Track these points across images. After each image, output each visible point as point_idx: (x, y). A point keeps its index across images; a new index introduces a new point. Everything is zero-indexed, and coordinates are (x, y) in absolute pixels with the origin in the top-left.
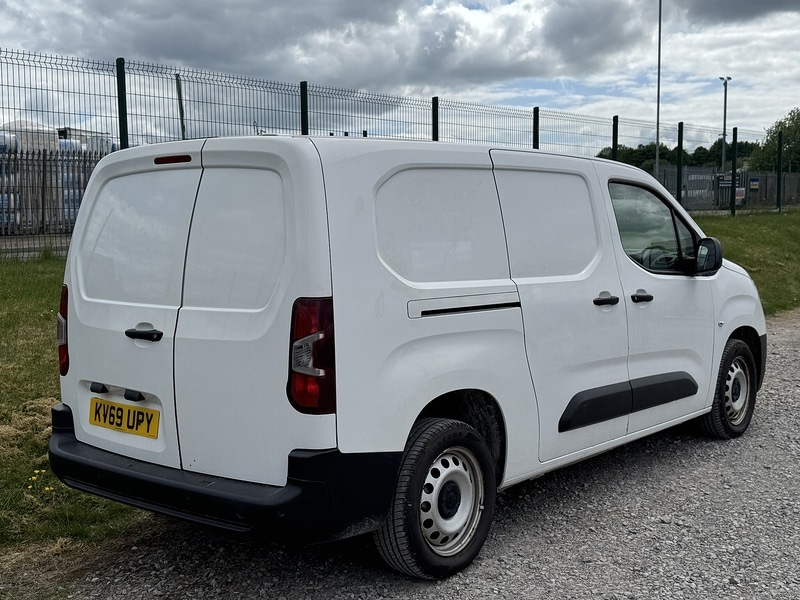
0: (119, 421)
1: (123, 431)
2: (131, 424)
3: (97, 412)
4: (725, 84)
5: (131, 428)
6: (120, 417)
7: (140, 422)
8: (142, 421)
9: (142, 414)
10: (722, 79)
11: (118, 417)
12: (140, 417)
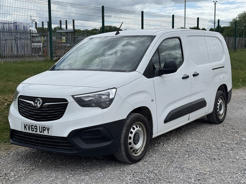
4: (215, 4)
10: (214, 2)
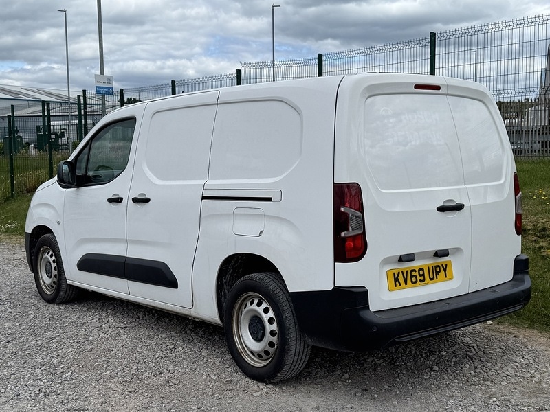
0: (422, 278)
1: (428, 284)
2: (432, 277)
3: (396, 279)
5: (433, 279)
6: (423, 275)
7: (438, 273)
8: (439, 272)
9: (439, 266)
11: (420, 275)
12: (438, 270)
